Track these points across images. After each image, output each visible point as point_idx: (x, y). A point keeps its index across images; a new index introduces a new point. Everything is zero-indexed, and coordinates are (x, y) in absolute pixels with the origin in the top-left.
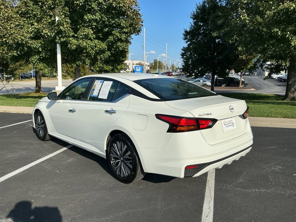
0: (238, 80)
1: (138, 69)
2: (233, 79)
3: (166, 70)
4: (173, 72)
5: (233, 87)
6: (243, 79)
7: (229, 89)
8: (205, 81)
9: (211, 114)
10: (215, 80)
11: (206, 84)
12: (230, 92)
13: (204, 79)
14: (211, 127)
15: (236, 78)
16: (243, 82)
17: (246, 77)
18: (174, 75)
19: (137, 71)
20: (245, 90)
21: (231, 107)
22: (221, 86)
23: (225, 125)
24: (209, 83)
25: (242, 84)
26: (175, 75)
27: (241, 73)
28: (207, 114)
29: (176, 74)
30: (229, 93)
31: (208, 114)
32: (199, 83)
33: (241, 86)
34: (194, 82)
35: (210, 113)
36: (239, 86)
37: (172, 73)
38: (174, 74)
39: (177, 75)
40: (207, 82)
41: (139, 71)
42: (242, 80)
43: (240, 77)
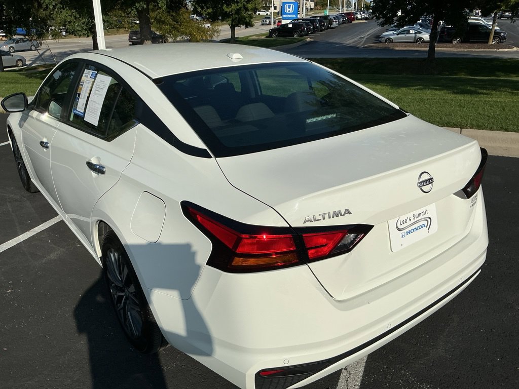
0: (488, 28)
1: (289, 8)
2: (477, 27)
3: (345, 8)
4: (358, 13)
5: (476, 45)
6: (498, 26)
7: (466, 50)
8: (420, 33)
9: (348, 212)
10: (439, 30)
11: (421, 38)
12: (468, 57)
13: (419, 27)
14: (349, 250)
15: (484, 26)
16: (497, 34)
17: (504, 21)
18: (360, 19)
19: (287, 12)
20: (500, 50)
21: (425, 177)
22: (451, 42)
23: (399, 230)
24: (426, 36)
25: (494, 39)
26: (362, 19)
27: (496, 14)
28: (334, 213)
29: (363, 17)
30: (466, 58)
31: (337, 214)
32: (407, 35)
33: (492, 42)
34: (398, 35)
35: (347, 210)
36: (487, 42)
37: (357, 15)
38: (359, 17)
39: (365, 19)
40: (424, 33)
41: (291, 12)
42: (496, 28)
43: (492, 23)
